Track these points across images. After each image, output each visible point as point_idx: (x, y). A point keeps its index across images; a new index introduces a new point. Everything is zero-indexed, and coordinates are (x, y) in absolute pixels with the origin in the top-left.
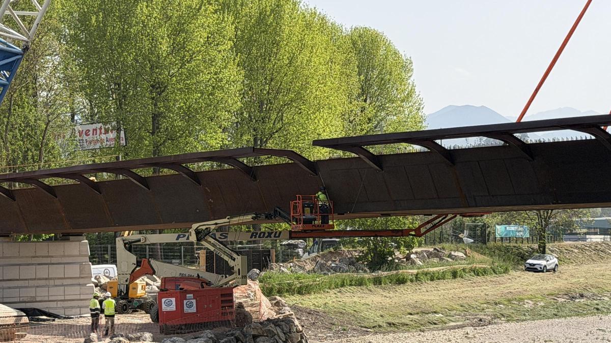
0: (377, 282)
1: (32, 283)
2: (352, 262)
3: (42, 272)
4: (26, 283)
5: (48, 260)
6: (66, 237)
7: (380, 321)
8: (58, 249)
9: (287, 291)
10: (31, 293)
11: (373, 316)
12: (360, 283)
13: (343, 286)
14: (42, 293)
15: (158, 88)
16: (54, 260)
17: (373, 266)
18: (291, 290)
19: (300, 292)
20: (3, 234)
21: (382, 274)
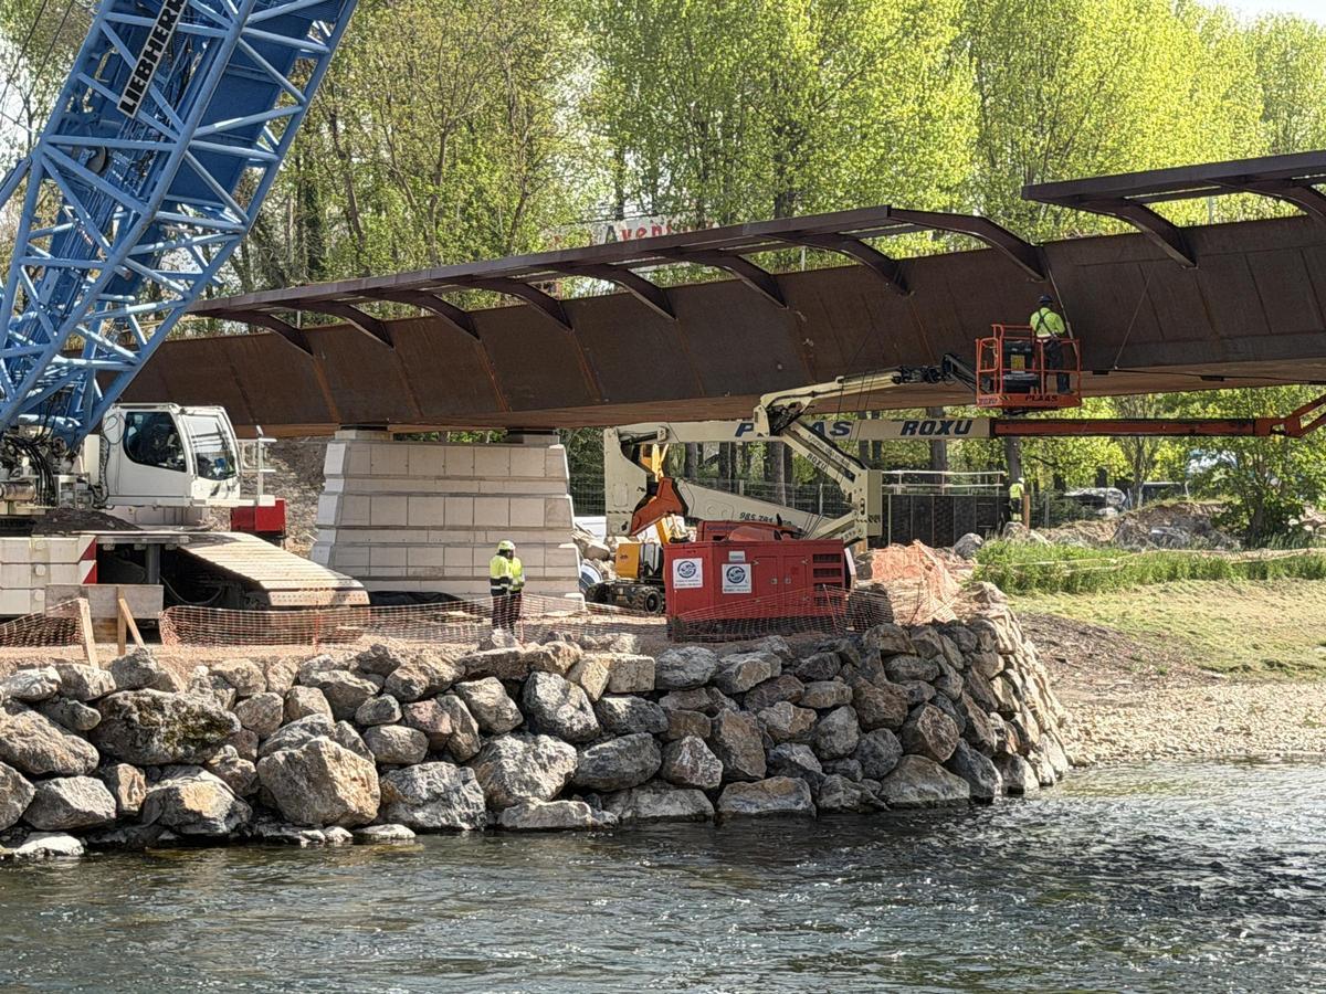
0: (1258, 572)
1: (435, 536)
2: (1201, 527)
3: (460, 512)
4: (421, 536)
5: (473, 487)
6: (515, 435)
7: (1250, 658)
8: (498, 462)
9: (1040, 584)
10: (433, 558)
11: (1236, 648)
12: (1216, 572)
13: (1172, 577)
14: (457, 561)
15: (791, 133)
16: (486, 487)
17: (1253, 538)
18: (1047, 582)
19: (1069, 587)
20: (371, 425)
21: (1270, 554)
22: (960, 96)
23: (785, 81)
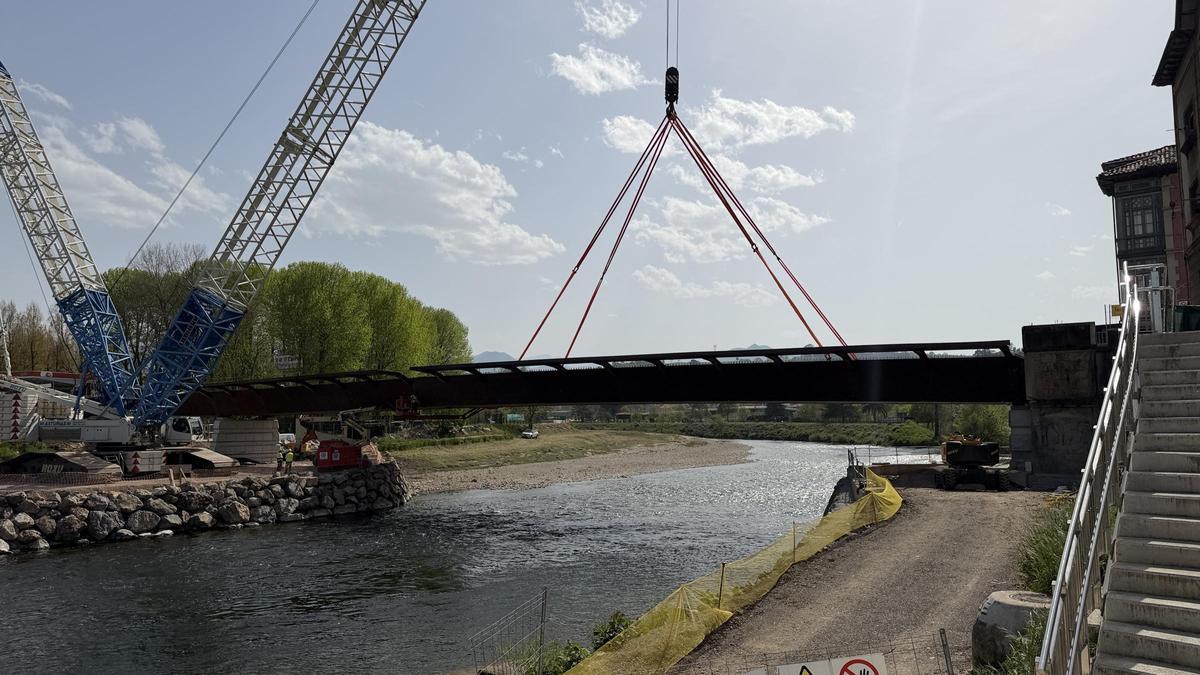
0: (443, 443)
1: (243, 443)
2: (430, 433)
3: (250, 437)
5: (254, 431)
6: (264, 418)
7: (444, 465)
8: (260, 424)
10: (242, 449)
11: (440, 462)
12: (434, 444)
13: (424, 445)
14: (249, 449)
15: (324, 337)
16: (258, 431)
17: (441, 435)
18: (395, 448)
19: (400, 449)
20: (227, 415)
21: (446, 439)
22: (367, 329)
23: (323, 323)
